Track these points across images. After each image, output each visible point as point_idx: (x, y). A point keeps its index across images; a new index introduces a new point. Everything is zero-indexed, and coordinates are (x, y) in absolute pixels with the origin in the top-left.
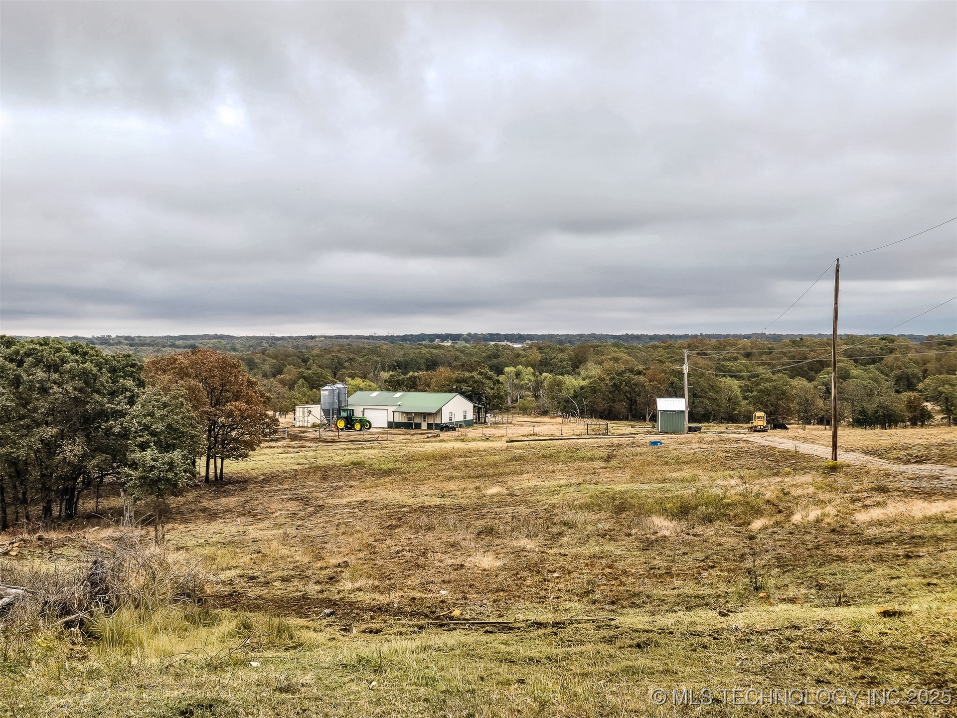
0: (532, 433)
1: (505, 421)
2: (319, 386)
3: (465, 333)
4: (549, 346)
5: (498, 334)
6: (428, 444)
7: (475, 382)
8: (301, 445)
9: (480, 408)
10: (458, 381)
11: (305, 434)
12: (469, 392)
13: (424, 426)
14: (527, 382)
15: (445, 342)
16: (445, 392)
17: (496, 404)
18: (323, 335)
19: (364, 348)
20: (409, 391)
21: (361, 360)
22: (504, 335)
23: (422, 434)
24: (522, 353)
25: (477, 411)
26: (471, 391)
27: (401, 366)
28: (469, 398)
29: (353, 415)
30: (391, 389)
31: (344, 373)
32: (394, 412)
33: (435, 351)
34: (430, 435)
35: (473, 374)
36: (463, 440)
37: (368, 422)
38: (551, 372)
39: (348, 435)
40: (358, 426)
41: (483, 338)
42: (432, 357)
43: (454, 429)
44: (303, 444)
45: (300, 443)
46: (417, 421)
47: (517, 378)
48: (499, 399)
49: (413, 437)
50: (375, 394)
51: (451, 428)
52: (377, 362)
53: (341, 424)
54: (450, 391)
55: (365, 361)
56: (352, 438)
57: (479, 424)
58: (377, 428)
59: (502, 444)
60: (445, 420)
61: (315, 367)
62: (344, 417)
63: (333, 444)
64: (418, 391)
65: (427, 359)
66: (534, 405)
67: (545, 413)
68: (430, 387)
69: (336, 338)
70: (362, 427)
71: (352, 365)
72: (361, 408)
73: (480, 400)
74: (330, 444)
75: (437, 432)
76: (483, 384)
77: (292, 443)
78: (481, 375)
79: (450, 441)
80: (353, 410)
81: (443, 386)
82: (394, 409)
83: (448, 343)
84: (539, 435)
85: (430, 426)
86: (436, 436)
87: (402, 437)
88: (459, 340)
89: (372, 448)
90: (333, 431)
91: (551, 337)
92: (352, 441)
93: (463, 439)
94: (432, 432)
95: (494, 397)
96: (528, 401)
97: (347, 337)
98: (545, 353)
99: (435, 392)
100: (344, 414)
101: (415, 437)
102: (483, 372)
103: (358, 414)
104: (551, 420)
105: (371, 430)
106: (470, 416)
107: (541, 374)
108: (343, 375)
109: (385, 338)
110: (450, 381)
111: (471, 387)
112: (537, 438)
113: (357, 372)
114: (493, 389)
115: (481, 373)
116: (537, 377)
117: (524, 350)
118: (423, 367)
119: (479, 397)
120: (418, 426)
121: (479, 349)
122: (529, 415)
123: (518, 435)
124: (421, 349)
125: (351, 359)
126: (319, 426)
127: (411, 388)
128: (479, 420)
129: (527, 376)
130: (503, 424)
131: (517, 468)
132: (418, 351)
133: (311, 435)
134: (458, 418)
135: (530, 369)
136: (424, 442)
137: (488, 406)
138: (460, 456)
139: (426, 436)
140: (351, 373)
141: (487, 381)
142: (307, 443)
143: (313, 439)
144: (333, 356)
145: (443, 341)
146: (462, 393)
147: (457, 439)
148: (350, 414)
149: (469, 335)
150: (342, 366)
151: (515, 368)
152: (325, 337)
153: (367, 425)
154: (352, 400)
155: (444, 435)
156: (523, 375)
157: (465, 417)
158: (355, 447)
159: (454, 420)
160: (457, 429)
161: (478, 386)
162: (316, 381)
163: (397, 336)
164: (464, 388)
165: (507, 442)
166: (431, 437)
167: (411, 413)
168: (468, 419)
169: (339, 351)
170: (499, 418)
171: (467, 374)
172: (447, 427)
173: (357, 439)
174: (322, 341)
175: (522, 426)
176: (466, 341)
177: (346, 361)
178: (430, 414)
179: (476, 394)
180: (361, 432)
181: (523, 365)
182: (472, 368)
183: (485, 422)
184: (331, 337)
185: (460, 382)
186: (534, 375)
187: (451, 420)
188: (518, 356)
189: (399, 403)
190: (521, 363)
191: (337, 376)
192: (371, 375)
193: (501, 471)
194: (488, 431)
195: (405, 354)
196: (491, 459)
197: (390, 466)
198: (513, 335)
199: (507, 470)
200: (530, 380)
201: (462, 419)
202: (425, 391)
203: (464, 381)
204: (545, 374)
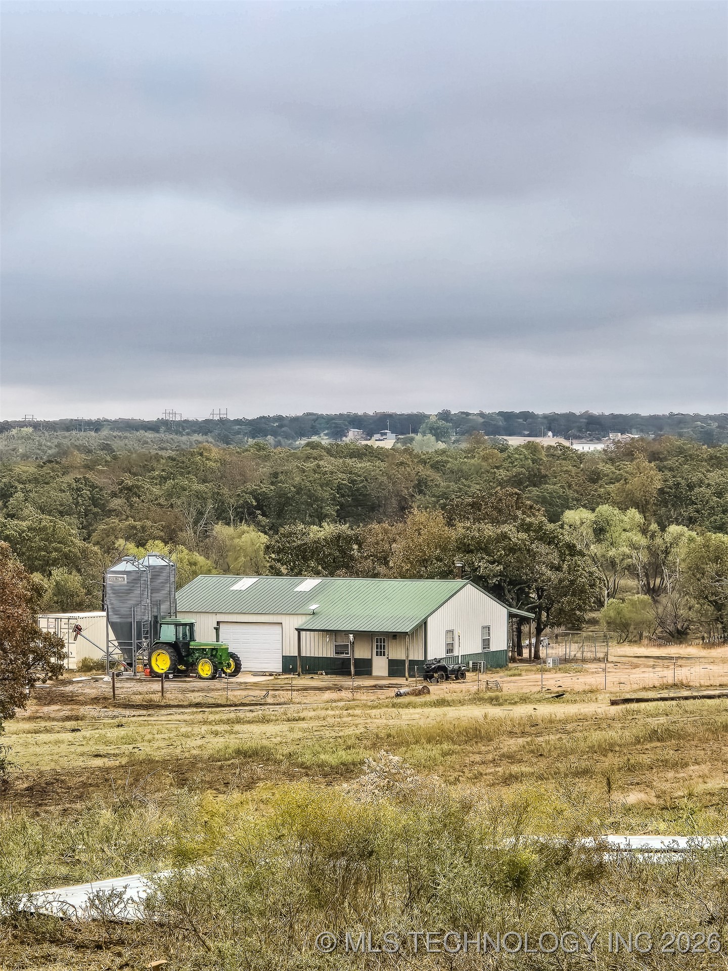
0: (671, 681)
1: (588, 655)
2: (48, 564)
3: (432, 411)
4: (681, 451)
5: (526, 415)
6: (407, 711)
7: (512, 550)
8: (68, 713)
9: (523, 620)
10: (465, 548)
11: (69, 688)
12: (495, 576)
13: (380, 666)
14: (627, 550)
15: (377, 436)
16: (431, 577)
17: (567, 608)
18: (29, 418)
19: (158, 458)
20: (332, 574)
21: (156, 490)
22: (545, 417)
23: (375, 687)
24: (607, 468)
25: (517, 625)
26: (501, 574)
27: (268, 506)
28: (496, 592)
29: (192, 638)
30: (284, 570)
31: (114, 529)
32: (299, 630)
33: (360, 465)
34: (402, 691)
35: (506, 528)
36: (495, 701)
37: (233, 656)
38: (690, 522)
39: (184, 691)
40: (205, 669)
41: (485, 424)
42: (353, 482)
43: (459, 674)
44: (74, 713)
45: (66, 710)
46: (361, 652)
47: (599, 541)
48: (574, 595)
49: (358, 696)
50: (245, 583)
51: (453, 671)
52: (199, 496)
53: (162, 663)
54: (446, 574)
55: (169, 495)
56: (196, 697)
57: (522, 661)
58: (255, 674)
59: (602, 707)
60: (436, 651)
61: (29, 510)
62: (169, 644)
63: (151, 712)
64: (357, 574)
65: (339, 488)
66: (650, 614)
67: (679, 636)
68: (386, 563)
69: (68, 429)
70: (215, 670)
71: (131, 506)
72: (212, 621)
73: (521, 598)
74: (144, 712)
75: (416, 683)
76: (533, 555)
77: (46, 709)
78: (527, 530)
79: (461, 703)
80: (191, 625)
81: (424, 562)
82: (299, 622)
83: (388, 442)
84: (688, 687)
85: (396, 668)
86: (418, 693)
87: (328, 695)
88: (415, 431)
89: (264, 720)
90: (140, 680)
91: (678, 421)
92: (198, 705)
93: (497, 698)
94: (407, 684)
95: (563, 589)
96: (633, 604)
97: (96, 426)
98: (671, 469)
99: (403, 577)
100: (168, 634)
101: (363, 697)
102: (531, 524)
103: (204, 637)
104: (704, 653)
105: (241, 678)
106: (500, 642)
107: (663, 529)
108: (111, 532)
109: (205, 427)
110: (444, 549)
111: (499, 563)
112: (686, 693)
113: (149, 523)
114: (558, 568)
115: (526, 527)
116: (653, 537)
117: (612, 460)
118: (331, 510)
119: (521, 590)
120: (364, 668)
121: (485, 459)
122: (637, 640)
123: (635, 687)
124: (321, 458)
125: (129, 489)
126: (100, 666)
127: (338, 568)
128: (520, 654)
129: (625, 535)
130: (584, 660)
131: (670, 754)
132: (311, 465)
133: (87, 691)
134: (469, 646)
135: (634, 515)
136: (394, 706)
137: (544, 614)
138: (511, 734)
139: (392, 692)
140: (134, 527)
141: (543, 548)
142: (83, 710)
143: (95, 701)
144: (77, 480)
145: (370, 435)
146: (480, 581)
147: (477, 699)
148: (184, 635)
149: (445, 416)
150: (103, 507)
151: (593, 510)
152: (36, 426)
153: (229, 666)
154: (185, 598)
155: (439, 690)
156: (615, 532)
157: (486, 643)
158: (217, 717)
159: (458, 652)
160: (467, 674)
161: (518, 560)
162: (40, 549)
163: (238, 422)
164: (483, 566)
165: (613, 703)
166: (406, 694)
167: (347, 633)
168: (494, 647)
169: (89, 467)
170: (572, 649)
171: (489, 530)
172: (444, 669)
173: (211, 701)
174: (28, 438)
175: (636, 666)
176: (439, 434)
177: (114, 495)
178: (395, 636)
179: (511, 583)
180: (216, 684)
181: (614, 504)
182: (500, 511)
183: (537, 656)
184: (51, 427)
185: (471, 551)
186: (644, 531)
187: (450, 650)
188: (595, 477)
189: (313, 607)
190: (606, 499)
191: (95, 537)
192: (188, 534)
193: (632, 761)
194: (554, 680)
195: (275, 475)
196: (596, 737)
197: (344, 756)
198: (570, 417)
199: (646, 759)
200: (634, 546)
201: (478, 649)
202: (376, 576)
203: (482, 547)
204: (674, 529)
